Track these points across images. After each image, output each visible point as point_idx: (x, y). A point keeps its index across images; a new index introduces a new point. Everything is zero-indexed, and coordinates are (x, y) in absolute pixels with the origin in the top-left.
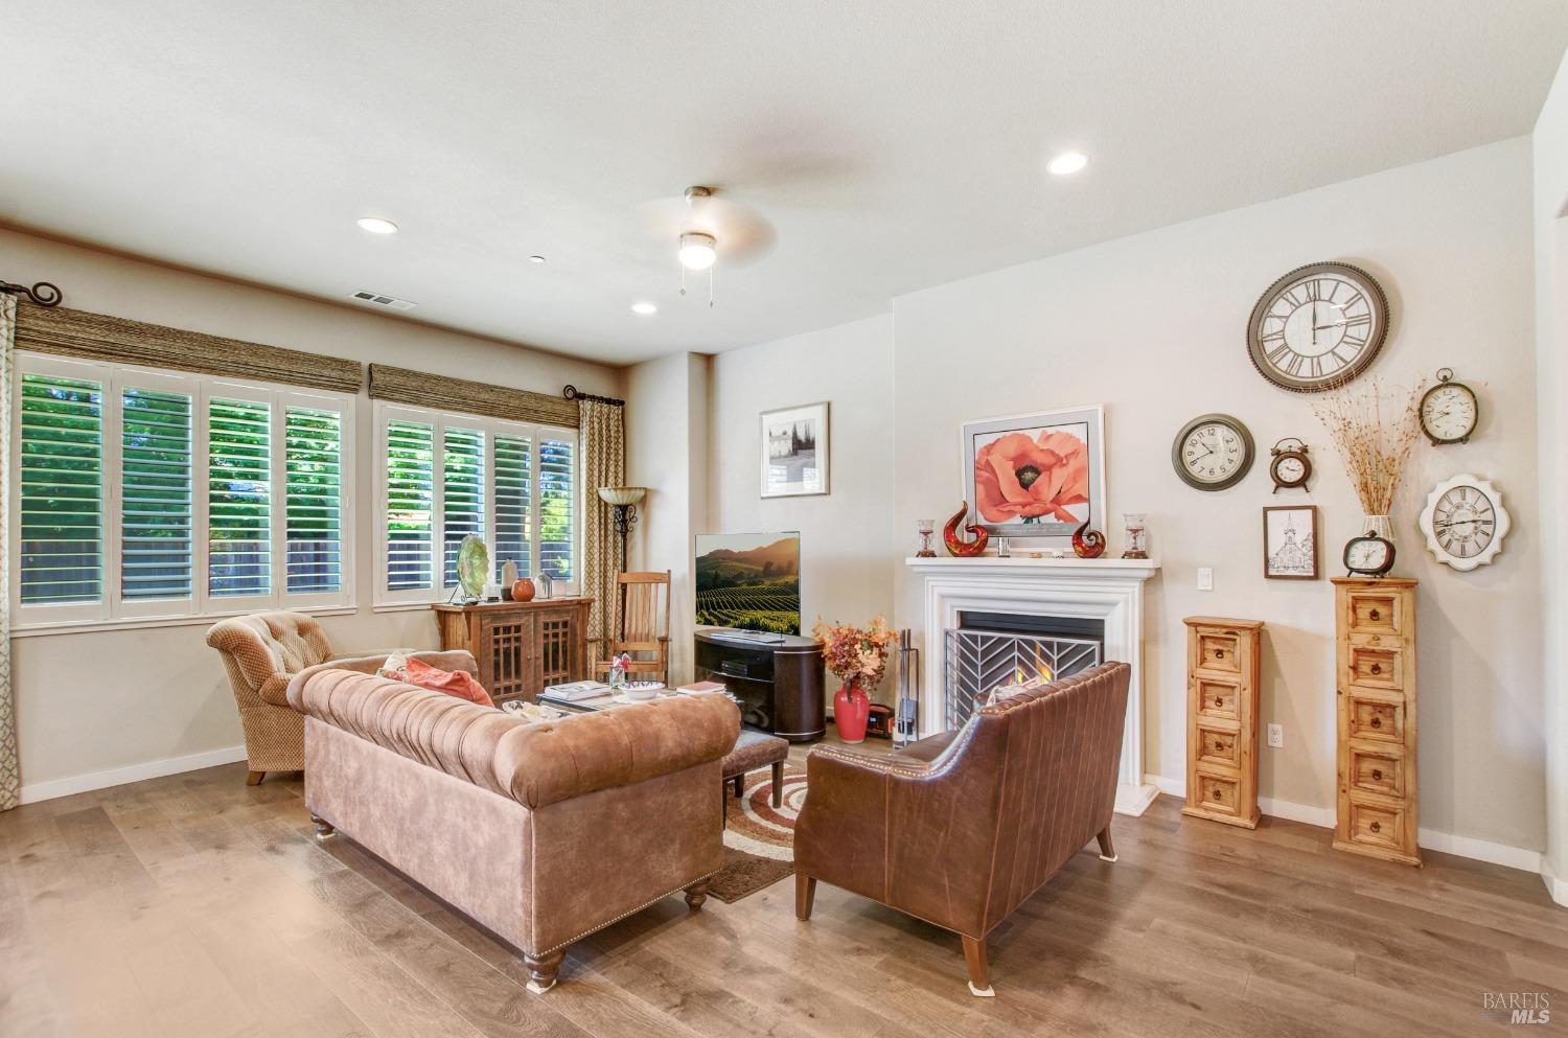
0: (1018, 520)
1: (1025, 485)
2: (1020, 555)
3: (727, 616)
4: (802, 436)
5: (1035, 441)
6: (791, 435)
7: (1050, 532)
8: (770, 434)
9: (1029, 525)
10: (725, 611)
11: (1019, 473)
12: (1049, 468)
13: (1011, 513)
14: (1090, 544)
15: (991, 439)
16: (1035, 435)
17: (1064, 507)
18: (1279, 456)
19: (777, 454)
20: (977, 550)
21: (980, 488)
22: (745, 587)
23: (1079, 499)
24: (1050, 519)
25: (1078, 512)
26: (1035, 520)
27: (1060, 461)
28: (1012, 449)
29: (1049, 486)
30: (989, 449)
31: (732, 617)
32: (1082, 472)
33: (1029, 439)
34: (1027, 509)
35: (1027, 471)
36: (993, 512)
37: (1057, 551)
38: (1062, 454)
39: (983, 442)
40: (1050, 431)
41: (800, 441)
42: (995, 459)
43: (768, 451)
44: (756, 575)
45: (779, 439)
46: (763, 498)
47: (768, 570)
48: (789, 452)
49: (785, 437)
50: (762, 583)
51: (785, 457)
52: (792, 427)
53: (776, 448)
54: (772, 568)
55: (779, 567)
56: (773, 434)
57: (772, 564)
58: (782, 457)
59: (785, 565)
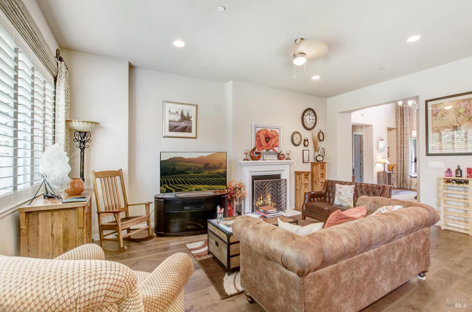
0: (265, 151)
1: (267, 142)
2: (267, 159)
4: (185, 114)
5: (269, 131)
6: (180, 113)
7: (271, 154)
8: (169, 111)
9: (267, 152)
10: (179, 185)
11: (266, 139)
12: (272, 138)
13: (263, 149)
14: (280, 156)
15: (260, 129)
16: (269, 130)
17: (274, 148)
18: (305, 141)
20: (259, 158)
21: (257, 142)
22: (192, 174)
23: (277, 146)
24: (271, 151)
25: (276, 149)
26: (268, 151)
27: (274, 137)
28: (264, 132)
29: (272, 142)
30: (259, 132)
31: (184, 188)
32: (277, 140)
33: (268, 131)
34: (267, 148)
35: (268, 139)
36: (259, 148)
37: (275, 157)
38: (274, 135)
39: (258, 129)
40: (272, 129)
41: (185, 117)
42: (260, 134)
43: (168, 117)
44: (199, 169)
45: (174, 114)
46: (164, 137)
47: (207, 166)
48: (179, 120)
49: (177, 114)
50: (203, 172)
51: (177, 122)
52: (181, 111)
53: (173, 117)
54: (209, 166)
55: (214, 165)
56: (171, 112)
57: (210, 164)
58: (175, 121)
59: (217, 164)
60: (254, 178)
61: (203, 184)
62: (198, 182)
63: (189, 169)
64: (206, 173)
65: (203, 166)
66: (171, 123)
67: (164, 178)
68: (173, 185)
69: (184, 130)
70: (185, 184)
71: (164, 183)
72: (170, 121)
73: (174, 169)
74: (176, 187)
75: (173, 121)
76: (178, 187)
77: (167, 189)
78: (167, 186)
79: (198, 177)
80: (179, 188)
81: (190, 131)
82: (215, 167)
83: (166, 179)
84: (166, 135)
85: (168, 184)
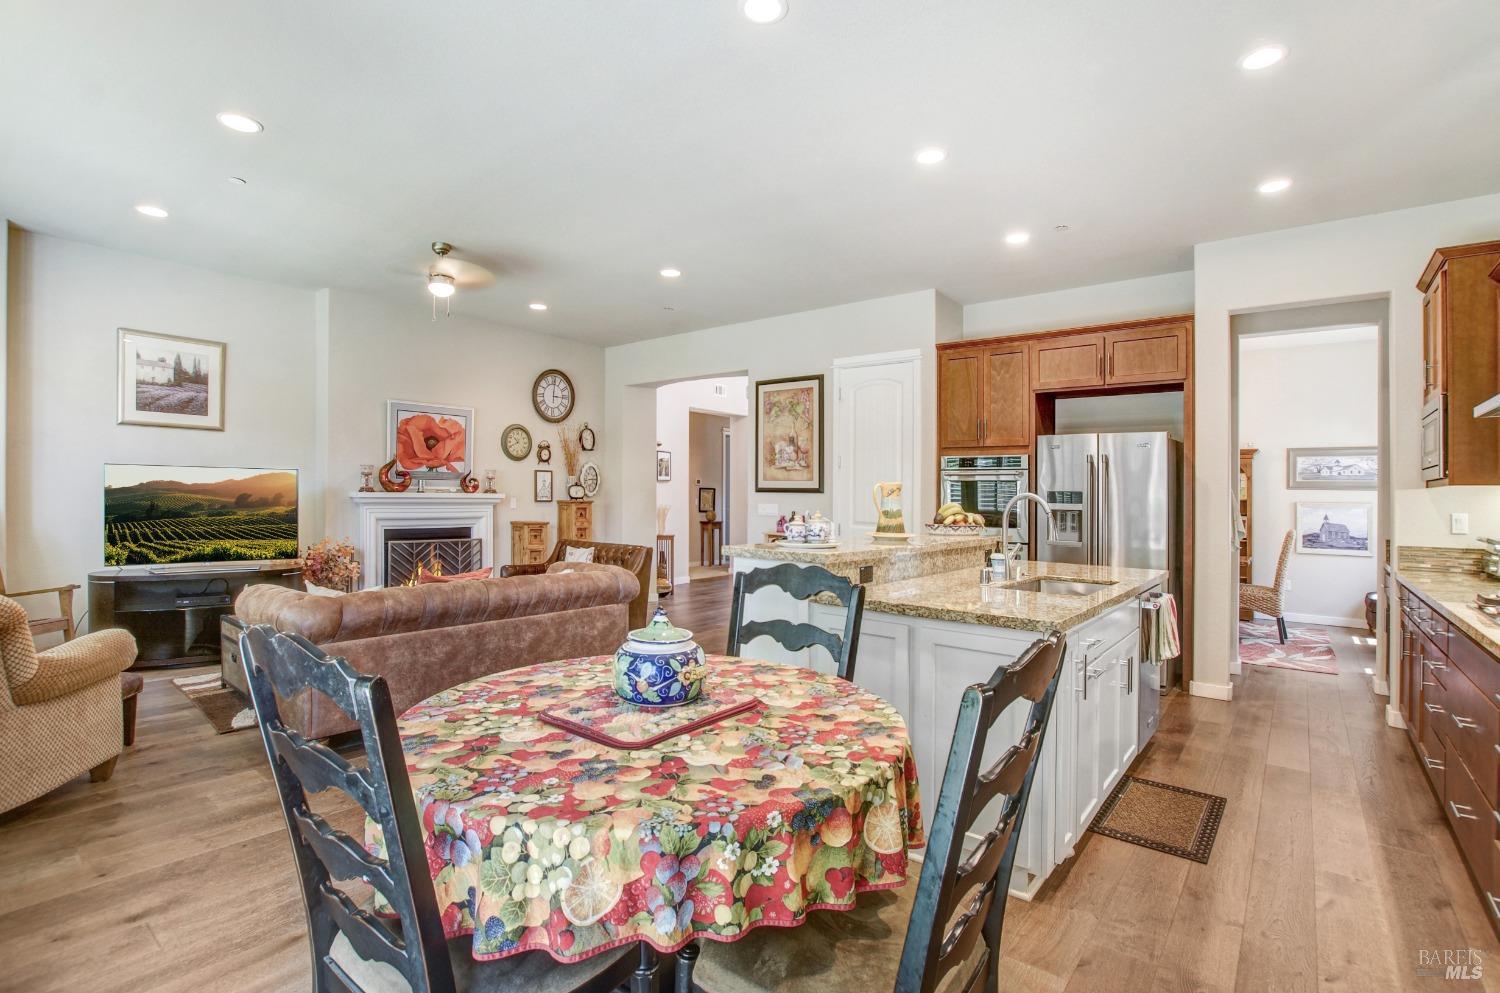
0: (424, 469)
1: (429, 448)
2: (431, 491)
3: (170, 546)
4: (188, 367)
5: (437, 421)
6: (173, 364)
7: (441, 477)
8: (138, 356)
9: (430, 473)
10: (168, 542)
11: (427, 440)
12: (444, 439)
13: (420, 465)
14: (467, 484)
15: (409, 415)
16: (437, 418)
17: (452, 463)
18: (541, 448)
19: (151, 381)
20: (403, 487)
21: (401, 446)
22: (202, 517)
23: (460, 459)
24: (443, 469)
25: (458, 466)
26: (434, 470)
27: (450, 436)
28: (422, 424)
29: (448, 447)
30: (407, 421)
31: (181, 548)
32: (462, 444)
33: (433, 419)
34: (431, 462)
35: (432, 439)
36: (408, 463)
37: (452, 488)
38: (452, 432)
39: (403, 416)
40: (446, 417)
41: (186, 373)
42: (411, 429)
43: (133, 373)
44: (224, 506)
45: (152, 364)
46: (122, 423)
47: (243, 501)
48: (169, 381)
49: (163, 364)
50: (234, 514)
51: (162, 385)
52: (174, 357)
53: (147, 373)
54: (250, 500)
55: (261, 499)
56: (143, 357)
57: (250, 496)
58: (157, 384)
59: (271, 497)
60: (391, 535)
61: (233, 539)
62: (221, 534)
63: (197, 506)
64: (242, 514)
65: (233, 500)
66: (144, 388)
67: (123, 528)
68: (151, 541)
69: (183, 407)
70: (183, 539)
71: (123, 538)
72: (140, 383)
73: (152, 506)
74: (158, 547)
75: (148, 384)
76: (165, 545)
77: (131, 551)
78: (133, 547)
79: (221, 523)
80: (166, 549)
81: (202, 409)
82: (264, 503)
83: (130, 529)
84: (128, 418)
85: (135, 540)
